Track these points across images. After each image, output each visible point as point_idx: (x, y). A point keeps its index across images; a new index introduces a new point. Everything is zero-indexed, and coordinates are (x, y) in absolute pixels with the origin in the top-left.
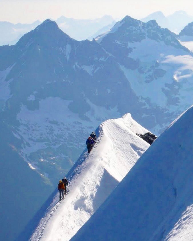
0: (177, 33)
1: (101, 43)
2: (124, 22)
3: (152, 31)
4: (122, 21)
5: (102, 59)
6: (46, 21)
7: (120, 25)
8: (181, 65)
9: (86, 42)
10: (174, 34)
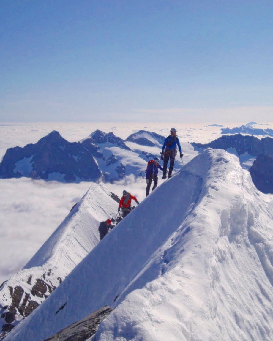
0: (124, 139)
1: (83, 143)
2: (96, 133)
3: (111, 138)
4: (95, 132)
5: (83, 152)
6: (53, 131)
7: (94, 134)
8: (127, 157)
9: (75, 143)
10: (123, 140)
